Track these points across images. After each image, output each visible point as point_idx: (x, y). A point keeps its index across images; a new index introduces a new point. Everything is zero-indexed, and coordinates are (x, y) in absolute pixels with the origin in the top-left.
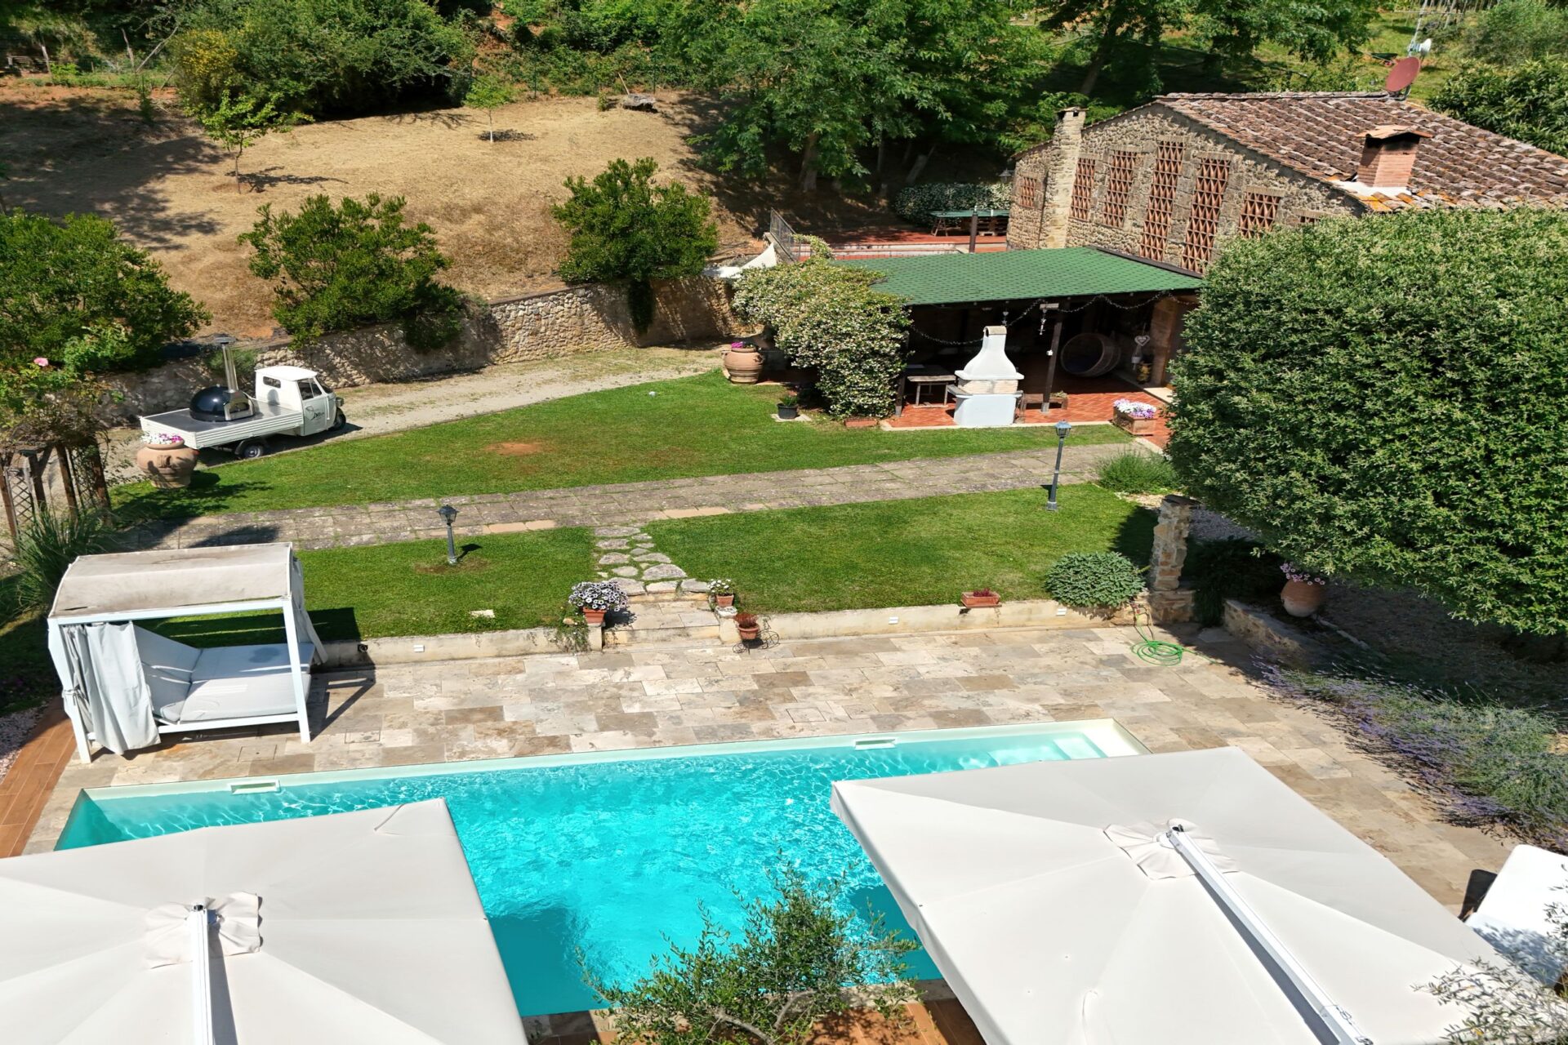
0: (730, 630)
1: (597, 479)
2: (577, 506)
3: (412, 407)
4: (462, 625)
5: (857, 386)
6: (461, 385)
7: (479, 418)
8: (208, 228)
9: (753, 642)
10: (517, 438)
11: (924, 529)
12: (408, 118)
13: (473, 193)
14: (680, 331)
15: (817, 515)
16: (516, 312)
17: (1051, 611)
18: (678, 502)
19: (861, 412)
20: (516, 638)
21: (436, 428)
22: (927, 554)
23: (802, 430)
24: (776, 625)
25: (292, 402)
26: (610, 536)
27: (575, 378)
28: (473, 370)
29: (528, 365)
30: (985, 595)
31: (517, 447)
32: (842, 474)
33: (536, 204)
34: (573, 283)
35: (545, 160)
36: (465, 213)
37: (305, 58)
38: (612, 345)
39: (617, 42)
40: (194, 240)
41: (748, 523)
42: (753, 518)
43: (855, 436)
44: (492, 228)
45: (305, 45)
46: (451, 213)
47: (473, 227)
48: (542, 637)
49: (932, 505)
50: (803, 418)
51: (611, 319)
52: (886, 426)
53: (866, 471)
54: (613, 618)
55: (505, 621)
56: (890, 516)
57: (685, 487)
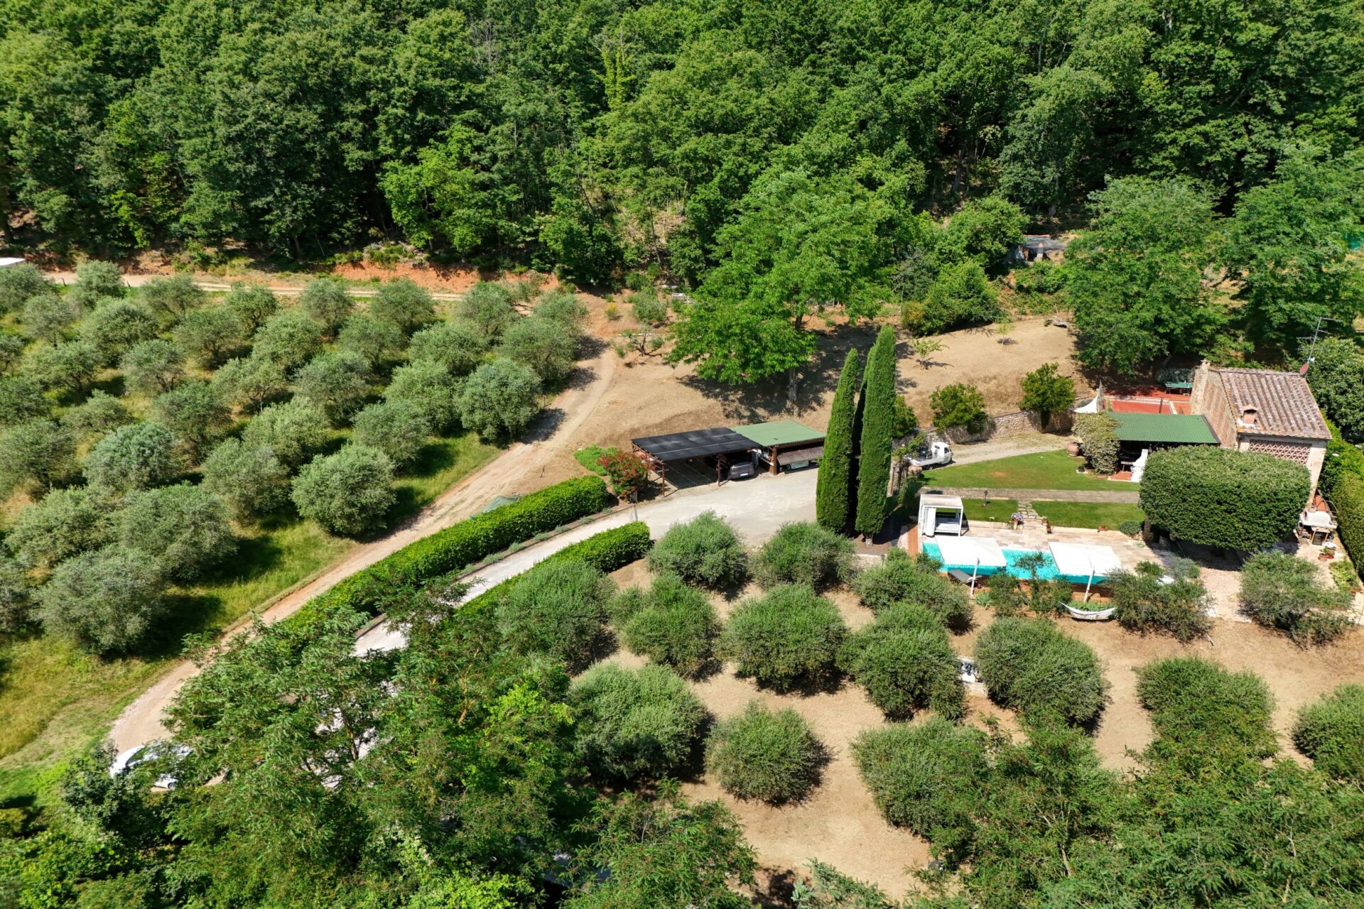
0: (1045, 528)
1: (1020, 487)
2: (1015, 494)
3: (968, 455)
4: (987, 519)
5: (1102, 464)
6: (981, 447)
7: (989, 462)
8: (914, 385)
9: (1049, 532)
10: (999, 470)
11: (1100, 511)
12: (974, 330)
13: (994, 371)
14: (1058, 427)
15: (1075, 504)
16: (1003, 420)
17: (1119, 533)
18: (1041, 496)
19: (1103, 473)
20: (999, 524)
21: (976, 464)
22: (1098, 518)
23: (1083, 477)
24: (1055, 529)
25: (941, 454)
26: (1021, 504)
27: (1018, 447)
28: (985, 441)
29: (1003, 440)
30: (1104, 528)
31: (999, 474)
32: (1087, 493)
33: (1014, 376)
34: (1023, 409)
35: (1020, 354)
36: (990, 379)
37: (945, 312)
38: (1033, 432)
39: (1056, 290)
40: (910, 389)
41: (1057, 504)
42: (1059, 503)
43: (1099, 481)
44: (999, 386)
45: (945, 307)
46: (986, 380)
47: (992, 385)
48: (1004, 524)
49: (1106, 505)
50: (1086, 472)
51: (1033, 422)
52: (1109, 478)
53: (1095, 493)
54: (1020, 523)
55: (996, 520)
56: (1093, 507)
57: (1044, 492)
